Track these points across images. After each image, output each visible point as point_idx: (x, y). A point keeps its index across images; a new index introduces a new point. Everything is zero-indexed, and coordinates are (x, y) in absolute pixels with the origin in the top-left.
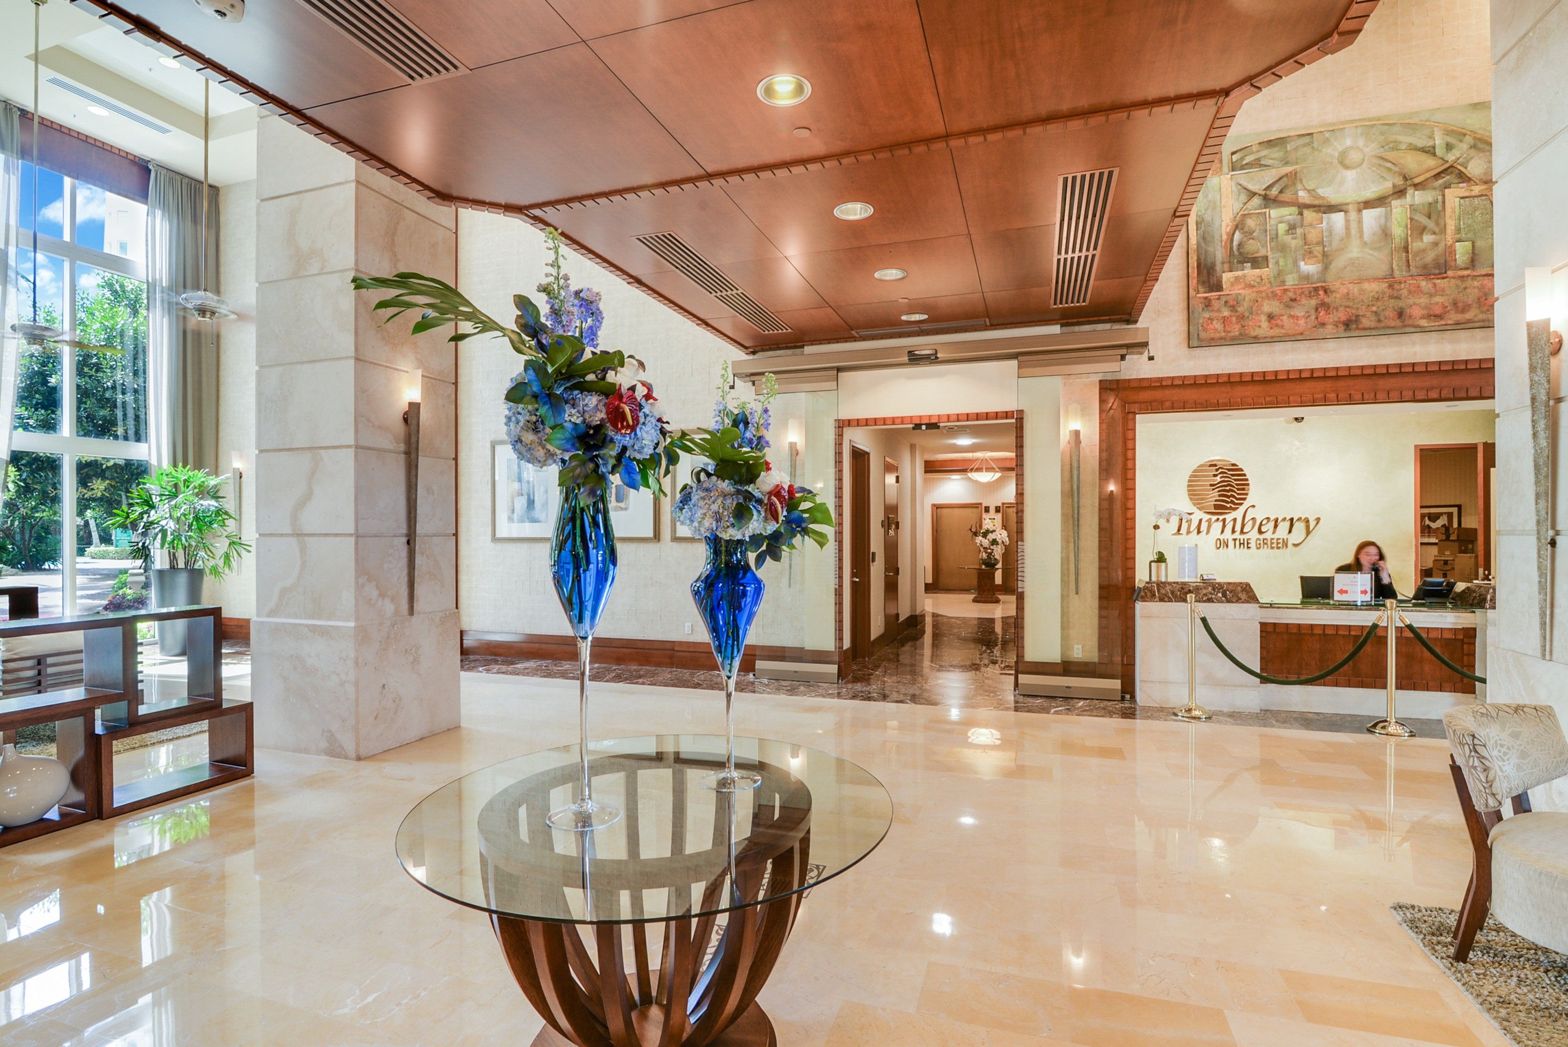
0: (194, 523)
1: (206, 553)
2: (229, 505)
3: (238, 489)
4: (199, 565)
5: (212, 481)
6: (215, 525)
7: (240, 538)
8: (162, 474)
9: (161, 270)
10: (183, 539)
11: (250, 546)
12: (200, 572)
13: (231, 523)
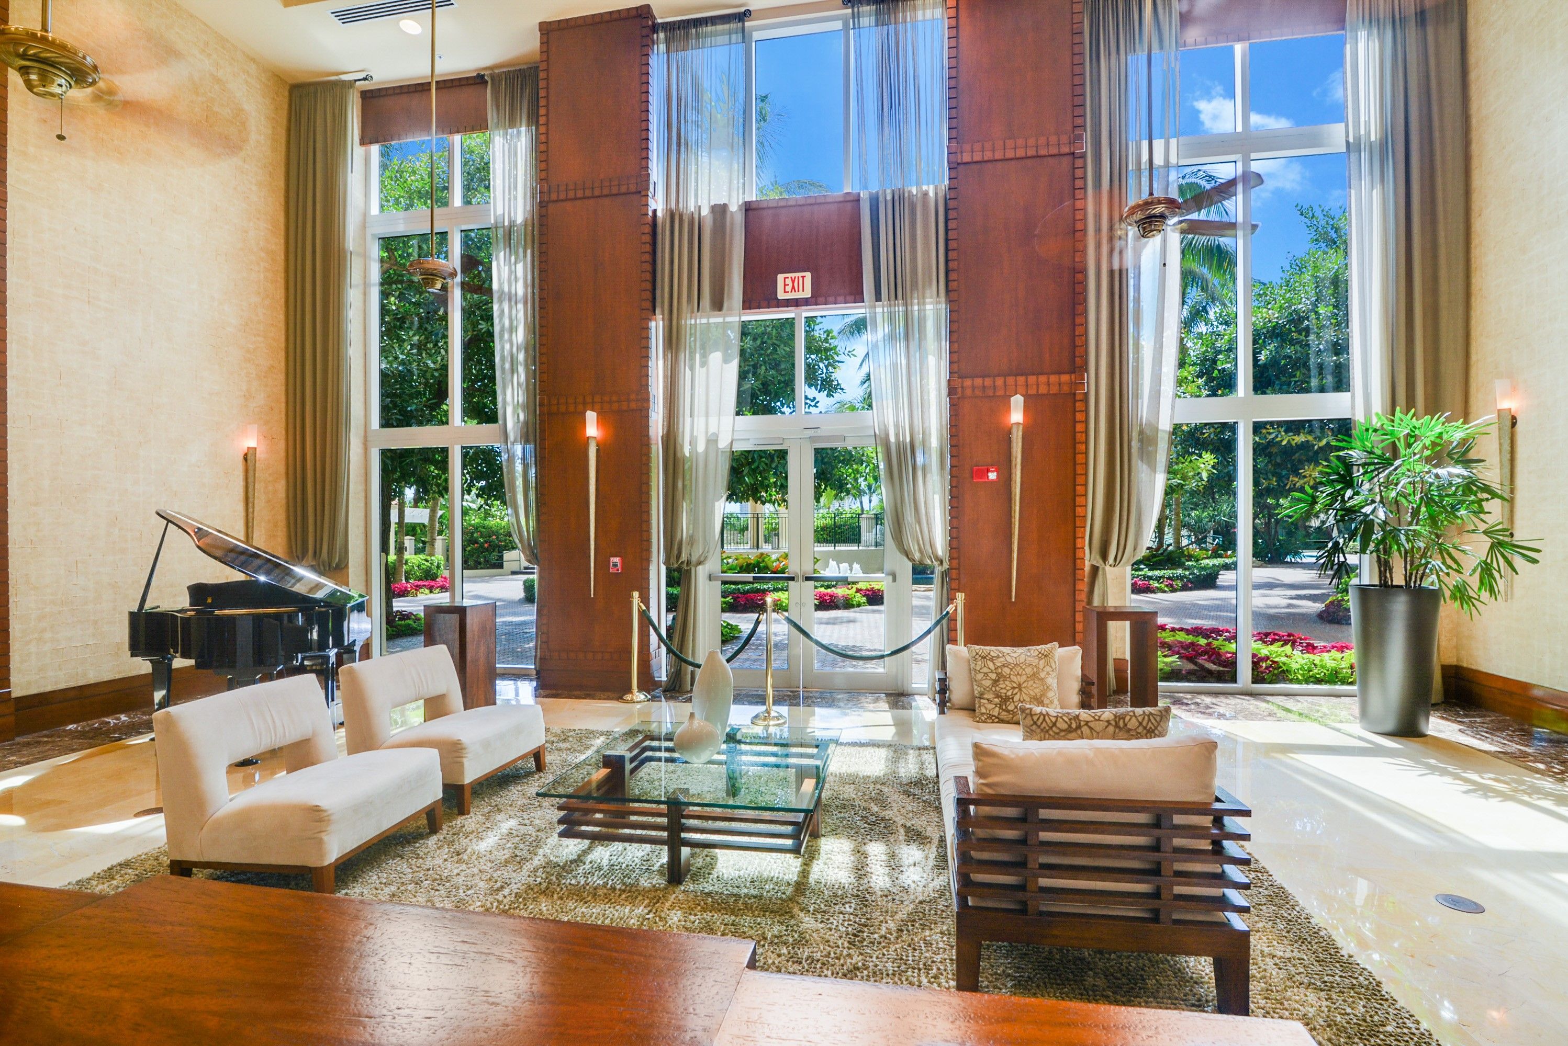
0: (1423, 509)
1: (1444, 563)
2: (1491, 474)
3: (1507, 447)
4: (1430, 582)
5: (1456, 433)
6: (1463, 512)
7: (1512, 535)
8: (1367, 430)
9: (1368, 123)
10: (1403, 538)
11: (1538, 551)
12: (1434, 596)
13: (1494, 507)
